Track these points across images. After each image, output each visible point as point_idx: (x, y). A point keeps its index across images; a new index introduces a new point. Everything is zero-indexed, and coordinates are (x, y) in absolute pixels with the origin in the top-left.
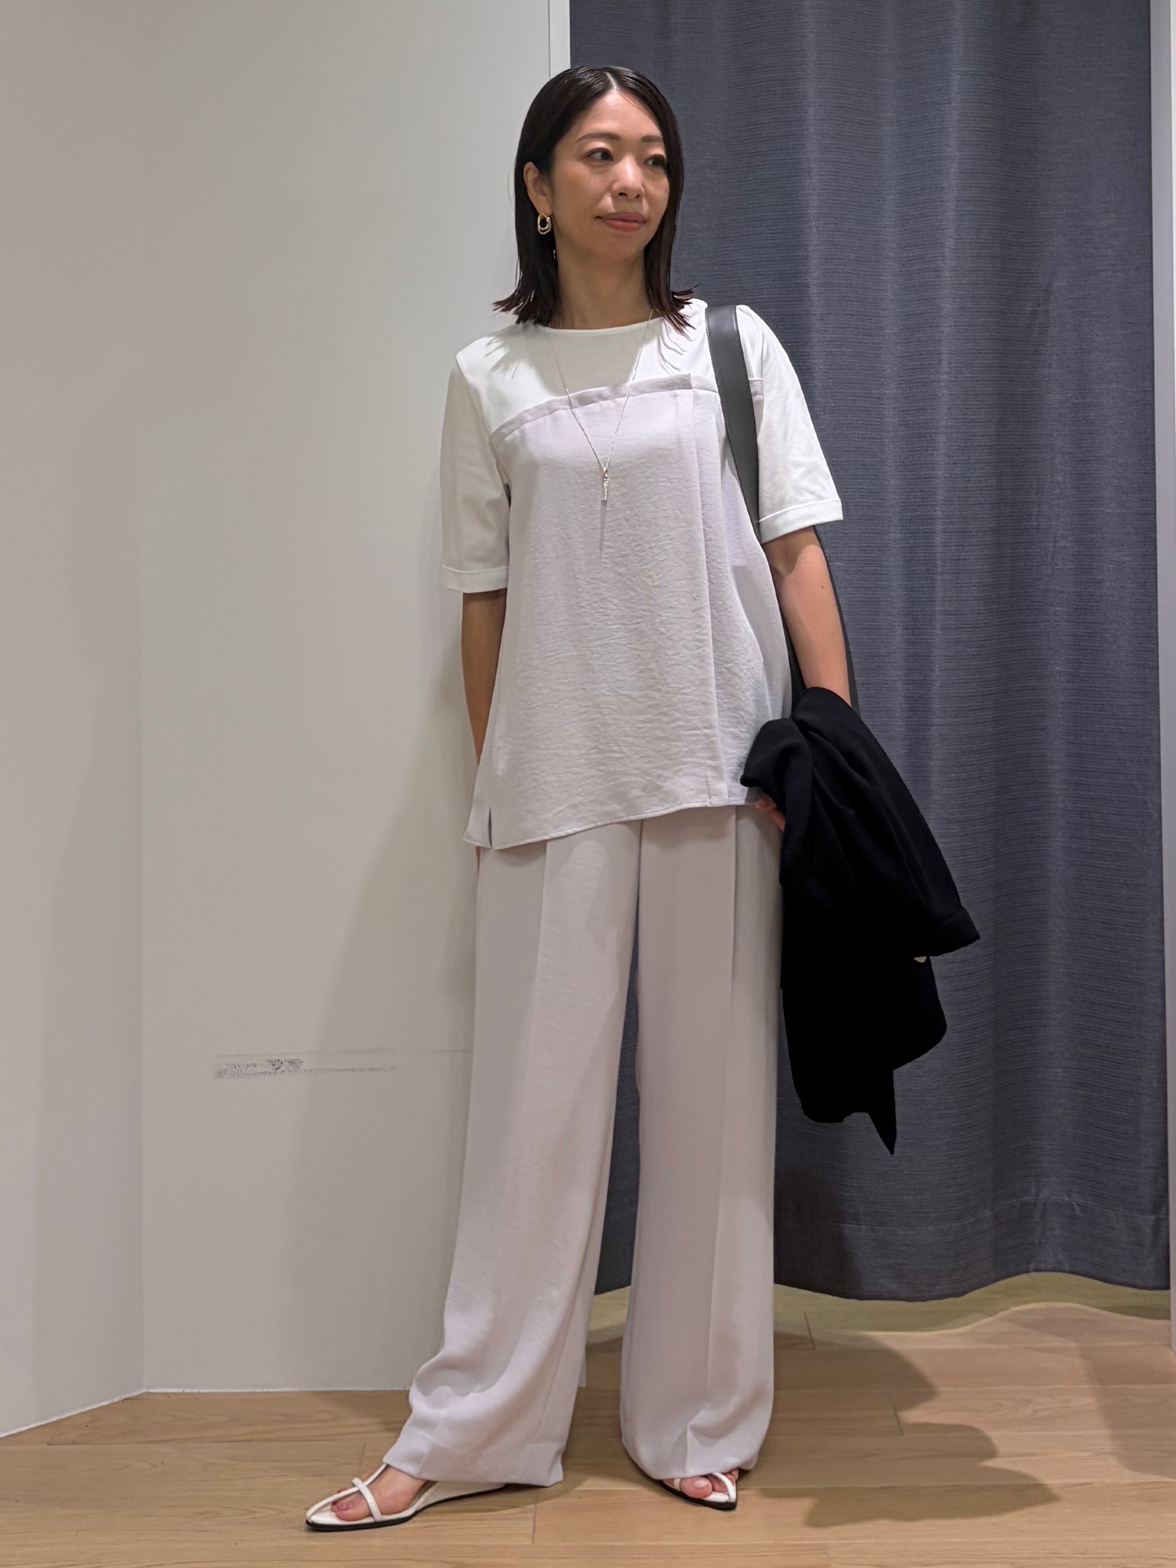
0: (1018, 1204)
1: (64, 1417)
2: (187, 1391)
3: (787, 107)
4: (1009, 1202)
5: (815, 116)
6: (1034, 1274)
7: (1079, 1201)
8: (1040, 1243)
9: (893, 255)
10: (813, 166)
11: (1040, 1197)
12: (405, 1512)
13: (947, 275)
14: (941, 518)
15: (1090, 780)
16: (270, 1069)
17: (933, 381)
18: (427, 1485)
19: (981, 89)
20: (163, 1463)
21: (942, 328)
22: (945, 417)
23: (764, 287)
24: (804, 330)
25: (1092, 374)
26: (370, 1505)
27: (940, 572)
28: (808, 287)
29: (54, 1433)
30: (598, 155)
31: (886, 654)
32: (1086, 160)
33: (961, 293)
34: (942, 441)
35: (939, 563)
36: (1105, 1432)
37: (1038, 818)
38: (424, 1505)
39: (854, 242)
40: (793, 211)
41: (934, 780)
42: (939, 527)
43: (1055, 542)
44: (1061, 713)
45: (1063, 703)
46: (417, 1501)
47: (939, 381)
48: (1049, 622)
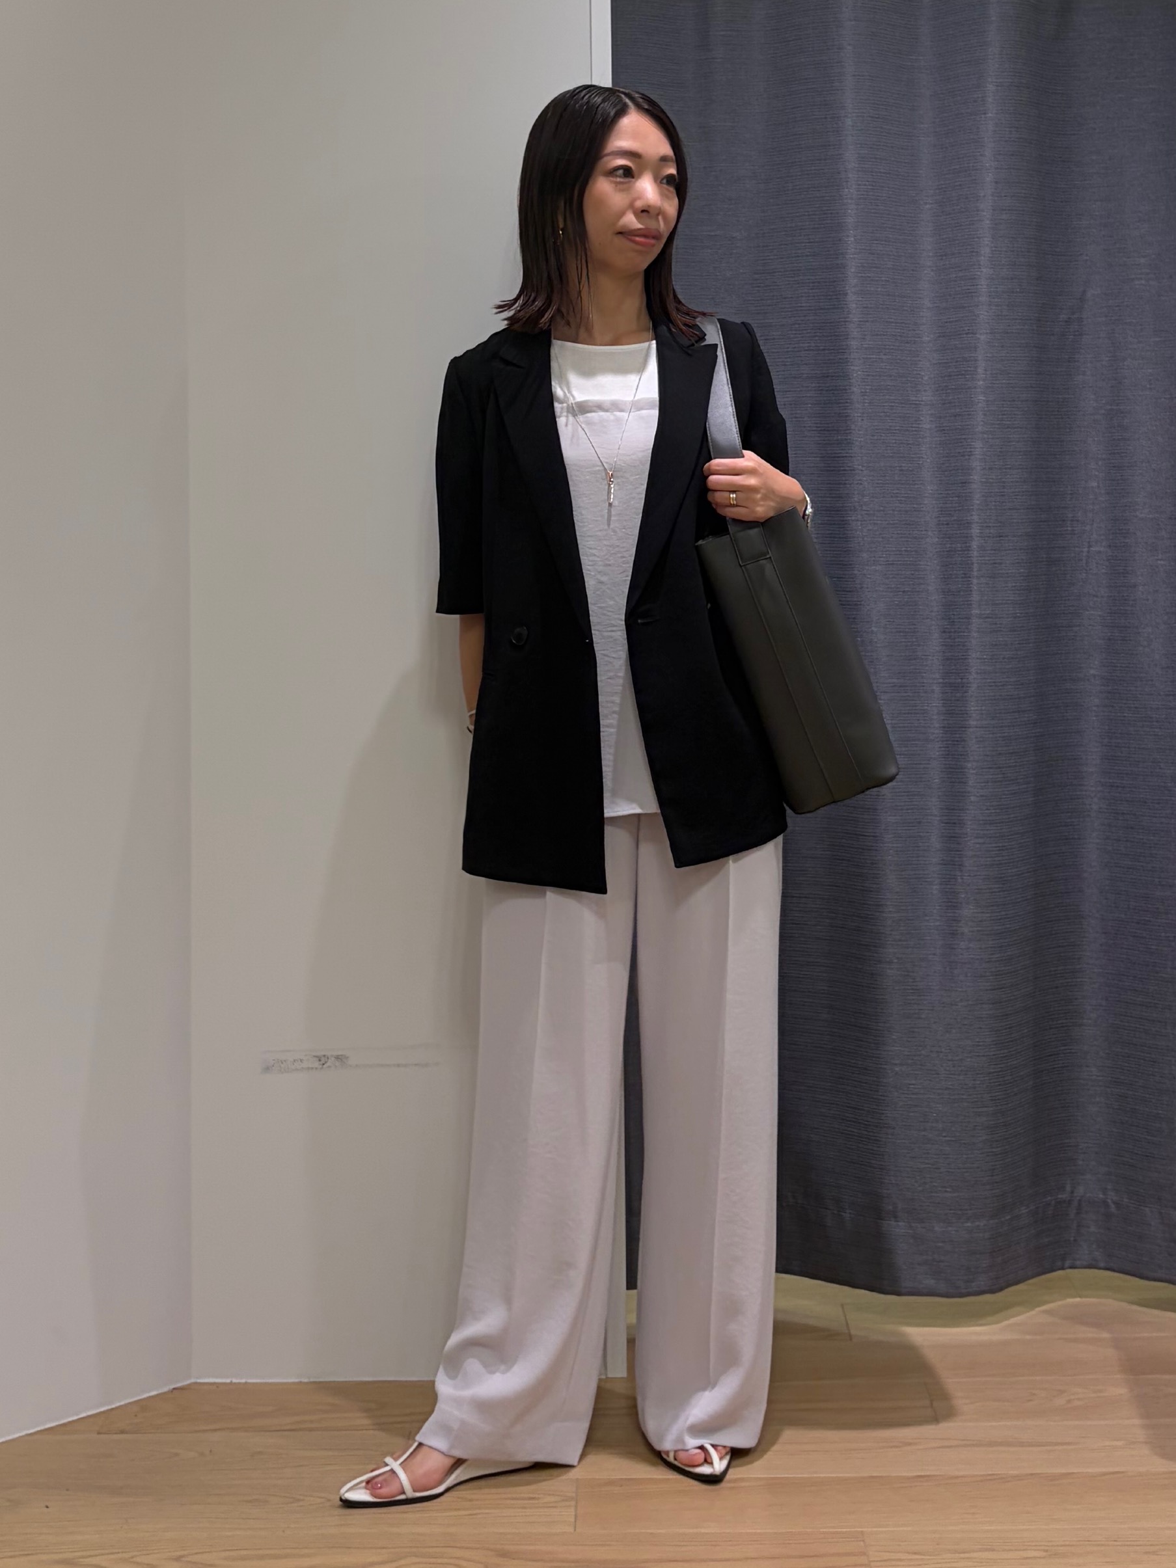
0: (1053, 1202)
1: (113, 1406)
2: (234, 1381)
3: (826, 118)
4: (1044, 1200)
5: (853, 126)
6: (1069, 1271)
7: (1115, 1198)
8: (1075, 1240)
9: (929, 264)
10: (850, 176)
11: (1075, 1194)
12: (436, 1489)
13: (983, 283)
14: (977, 523)
15: (1124, 782)
16: (317, 1064)
17: (969, 388)
18: (458, 1462)
19: (1016, 100)
20: (211, 1451)
21: (978, 336)
22: (982, 423)
23: (803, 295)
24: (841, 338)
25: (1126, 381)
26: (402, 1482)
27: (977, 576)
28: (846, 294)
29: (104, 1423)
30: (621, 172)
31: (923, 657)
32: (1119, 170)
33: (996, 300)
34: (978, 446)
35: (975, 568)
36: (1137, 1421)
37: (1073, 820)
38: (455, 1482)
39: (892, 251)
40: (831, 220)
41: (971, 783)
42: (975, 531)
43: (1090, 546)
44: (1096, 716)
45: (1097, 706)
46: (449, 1478)
47: (975, 388)
48: (1084, 626)
